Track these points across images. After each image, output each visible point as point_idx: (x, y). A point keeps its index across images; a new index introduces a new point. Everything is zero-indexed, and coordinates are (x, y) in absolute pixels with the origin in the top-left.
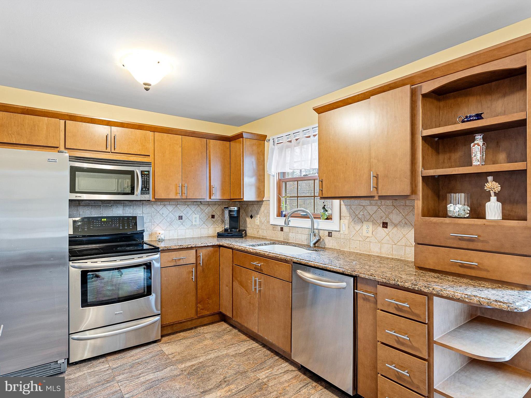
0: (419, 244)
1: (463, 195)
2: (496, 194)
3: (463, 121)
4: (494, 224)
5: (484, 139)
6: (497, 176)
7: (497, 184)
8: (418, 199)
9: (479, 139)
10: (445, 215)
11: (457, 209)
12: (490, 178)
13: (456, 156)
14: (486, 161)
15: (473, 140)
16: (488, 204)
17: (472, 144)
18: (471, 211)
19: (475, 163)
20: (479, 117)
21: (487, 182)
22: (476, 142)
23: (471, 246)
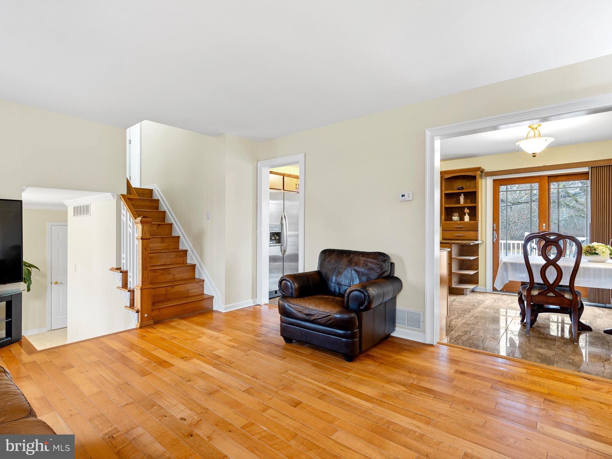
0: (443, 231)
1: (457, 214)
2: (467, 213)
3: (458, 189)
4: (467, 223)
5: (464, 195)
6: (468, 208)
7: (468, 210)
8: (443, 215)
9: (462, 196)
10: (451, 220)
11: (456, 218)
12: (466, 208)
13: (454, 200)
14: (465, 202)
15: (461, 195)
16: (465, 216)
17: (460, 197)
18: (460, 219)
19: (461, 203)
20: (463, 188)
21: (465, 209)
22: (461, 196)
23: (461, 230)
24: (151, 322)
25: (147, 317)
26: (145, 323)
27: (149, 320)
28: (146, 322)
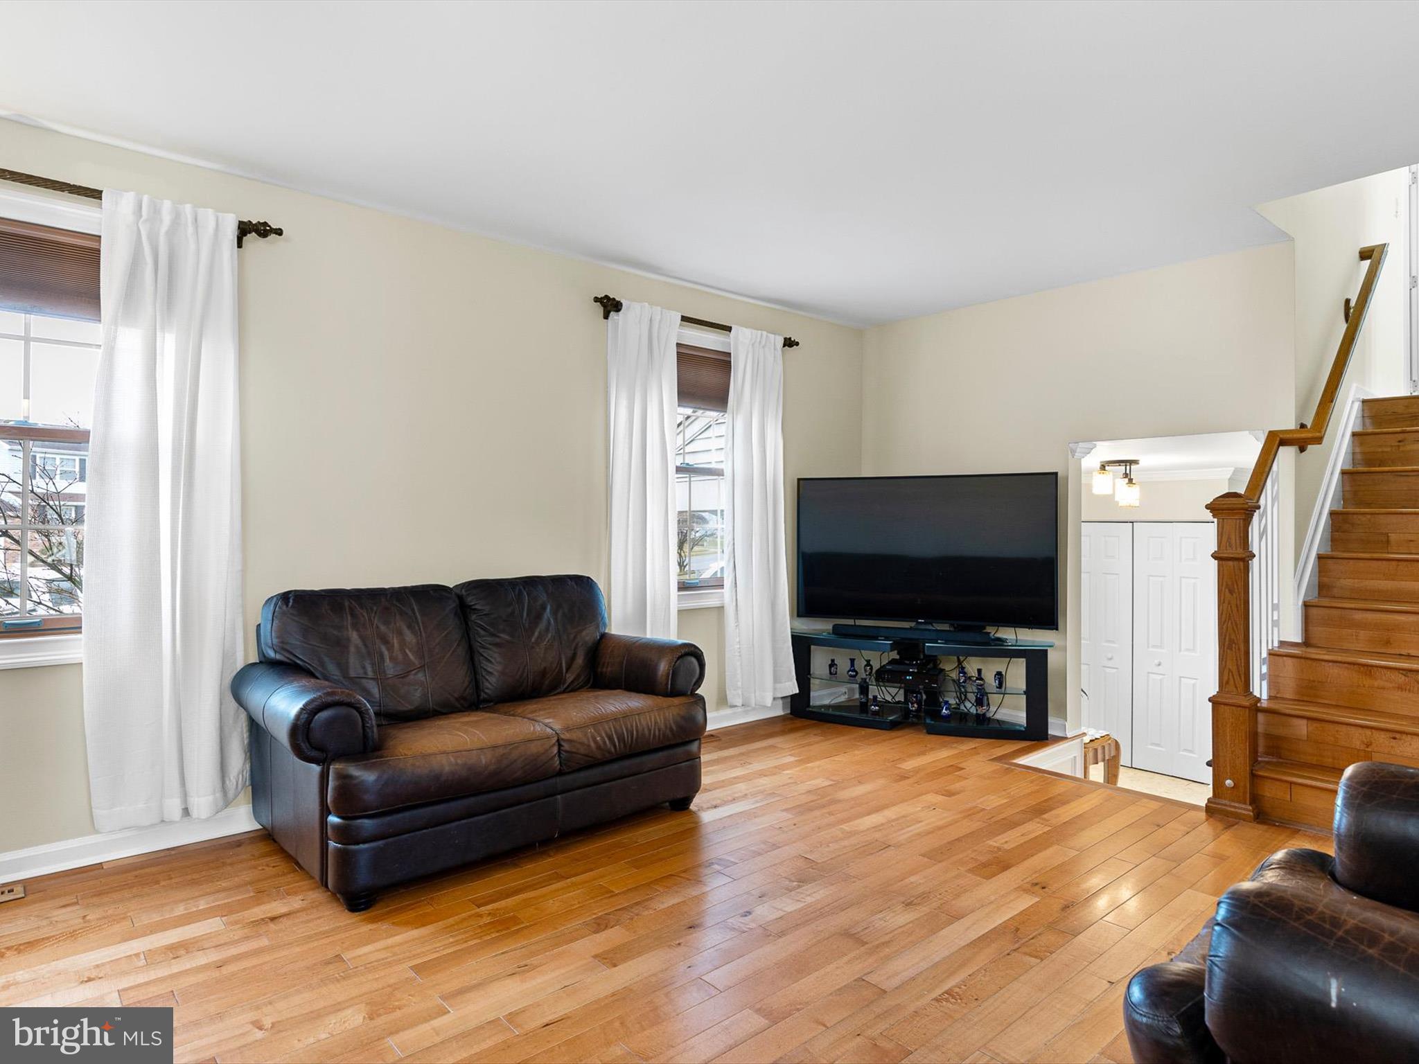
24: (1244, 809)
25: (1233, 787)
26: (1225, 805)
27: (1240, 802)
28: (1227, 802)
